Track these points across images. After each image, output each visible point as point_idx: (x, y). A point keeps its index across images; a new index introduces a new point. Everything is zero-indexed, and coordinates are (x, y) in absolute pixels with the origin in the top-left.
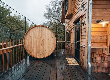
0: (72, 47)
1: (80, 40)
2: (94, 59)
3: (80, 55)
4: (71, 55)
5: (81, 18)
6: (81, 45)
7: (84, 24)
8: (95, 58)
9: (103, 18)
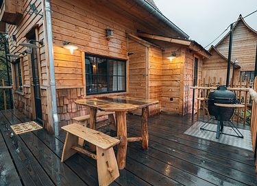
0: (29, 96)
1: (40, 77)
2: (65, 107)
3: (43, 107)
4: (28, 118)
5: (36, 31)
6: (41, 87)
7: (41, 43)
8: (67, 105)
9: (73, 40)
